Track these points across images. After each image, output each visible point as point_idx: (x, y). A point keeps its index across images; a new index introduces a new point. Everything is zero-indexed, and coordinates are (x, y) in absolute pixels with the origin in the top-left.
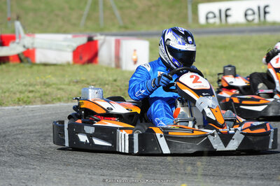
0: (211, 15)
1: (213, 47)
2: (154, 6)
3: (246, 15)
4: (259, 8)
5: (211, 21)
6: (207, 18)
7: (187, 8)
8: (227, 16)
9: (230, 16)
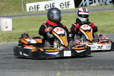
0: (31, 8)
1: (36, 20)
2: (8, 5)
3: (45, 7)
4: (50, 4)
5: (31, 10)
6: (30, 9)
7: (21, 5)
8: (38, 8)
9: (39, 8)
